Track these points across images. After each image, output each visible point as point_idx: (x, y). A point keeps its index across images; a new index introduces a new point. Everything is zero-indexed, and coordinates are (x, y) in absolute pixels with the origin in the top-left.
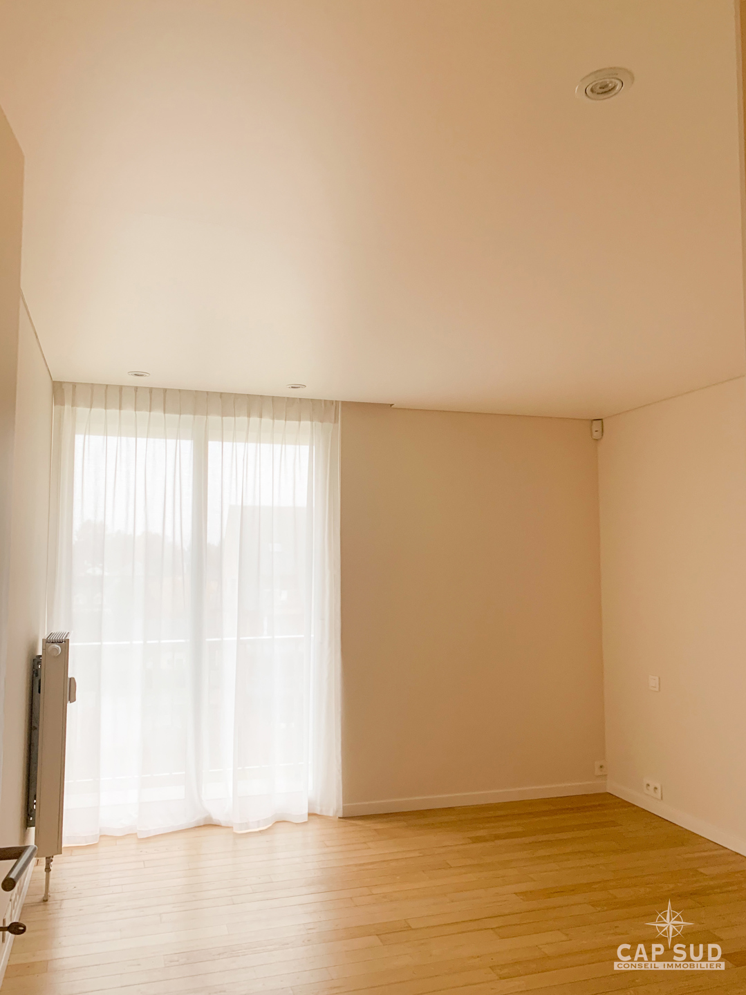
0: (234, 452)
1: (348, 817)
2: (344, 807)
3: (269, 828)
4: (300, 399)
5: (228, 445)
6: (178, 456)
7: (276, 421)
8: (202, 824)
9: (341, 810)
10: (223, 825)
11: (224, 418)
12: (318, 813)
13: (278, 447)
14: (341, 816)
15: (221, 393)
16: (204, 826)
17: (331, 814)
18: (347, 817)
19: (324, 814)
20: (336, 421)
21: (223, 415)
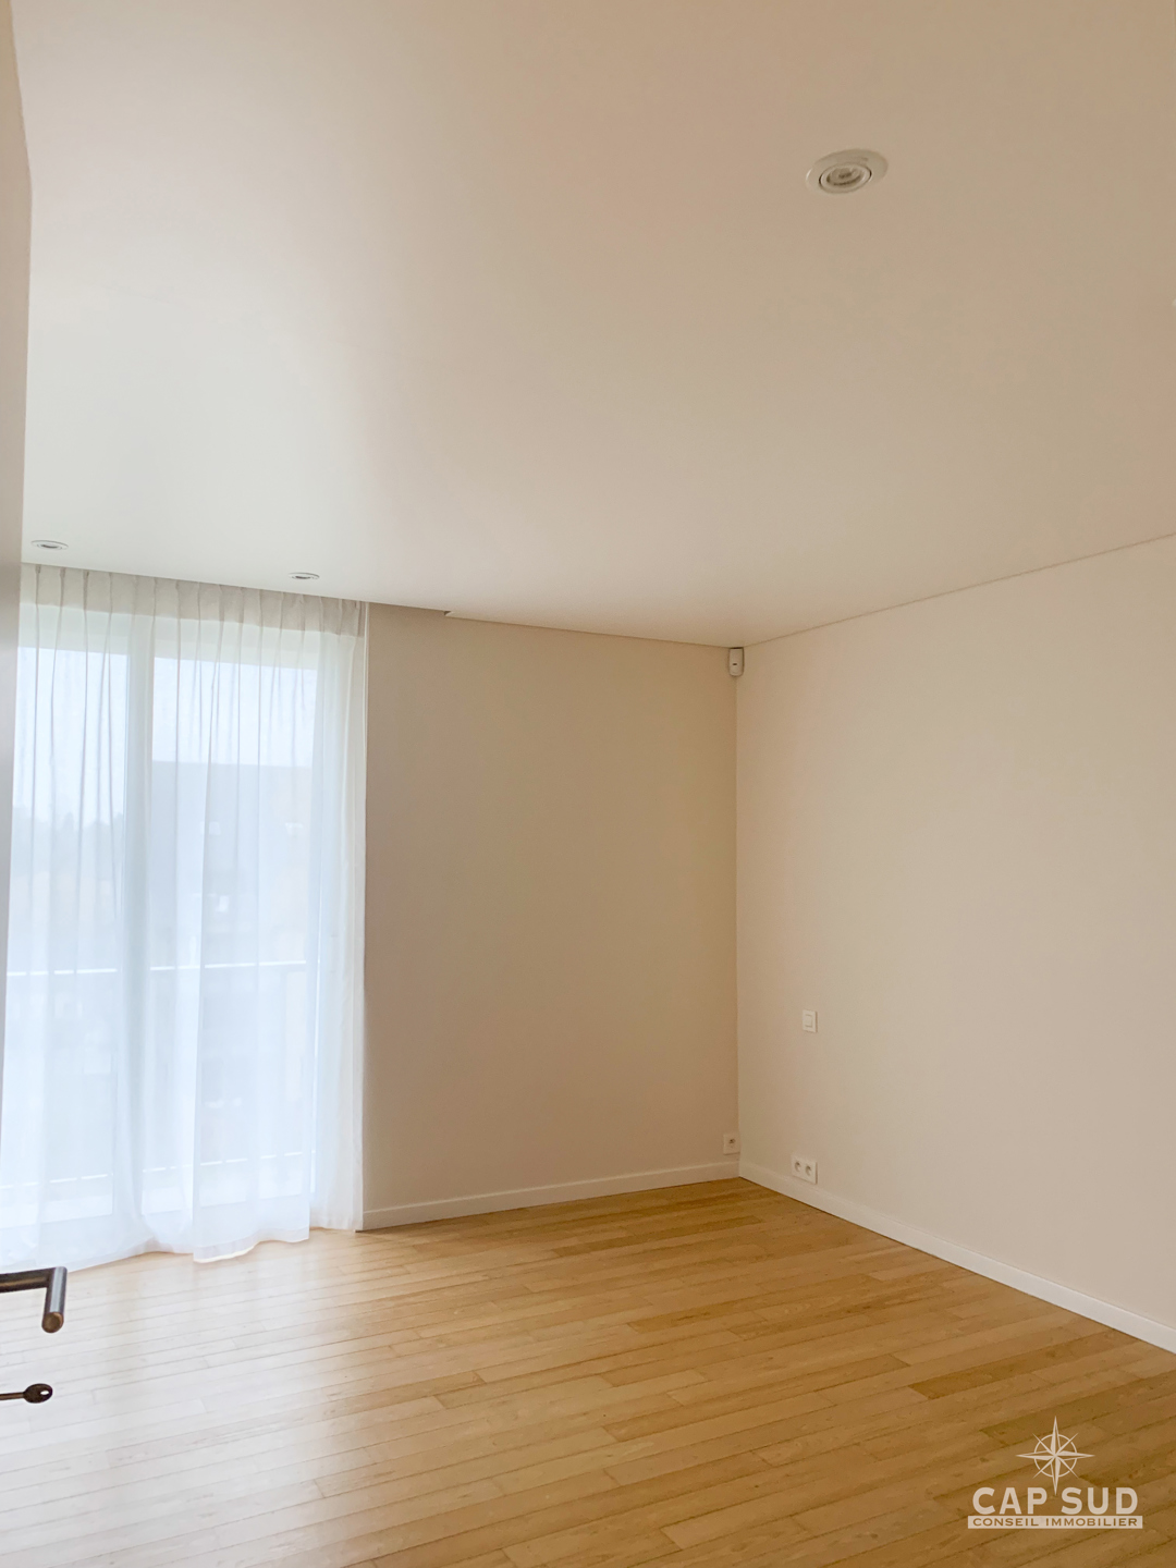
0: (198, 673)
1: (371, 1230)
2: (364, 1216)
3: (250, 1253)
4: (304, 595)
5: (187, 665)
6: (106, 678)
7: (265, 628)
8: (142, 1252)
9: (361, 1219)
10: (176, 1251)
11: (182, 620)
12: (325, 1226)
13: (267, 671)
14: (361, 1229)
15: (178, 581)
16: (147, 1254)
17: (345, 1226)
18: (369, 1230)
19: (334, 1226)
20: (360, 633)
21: (181, 615)
